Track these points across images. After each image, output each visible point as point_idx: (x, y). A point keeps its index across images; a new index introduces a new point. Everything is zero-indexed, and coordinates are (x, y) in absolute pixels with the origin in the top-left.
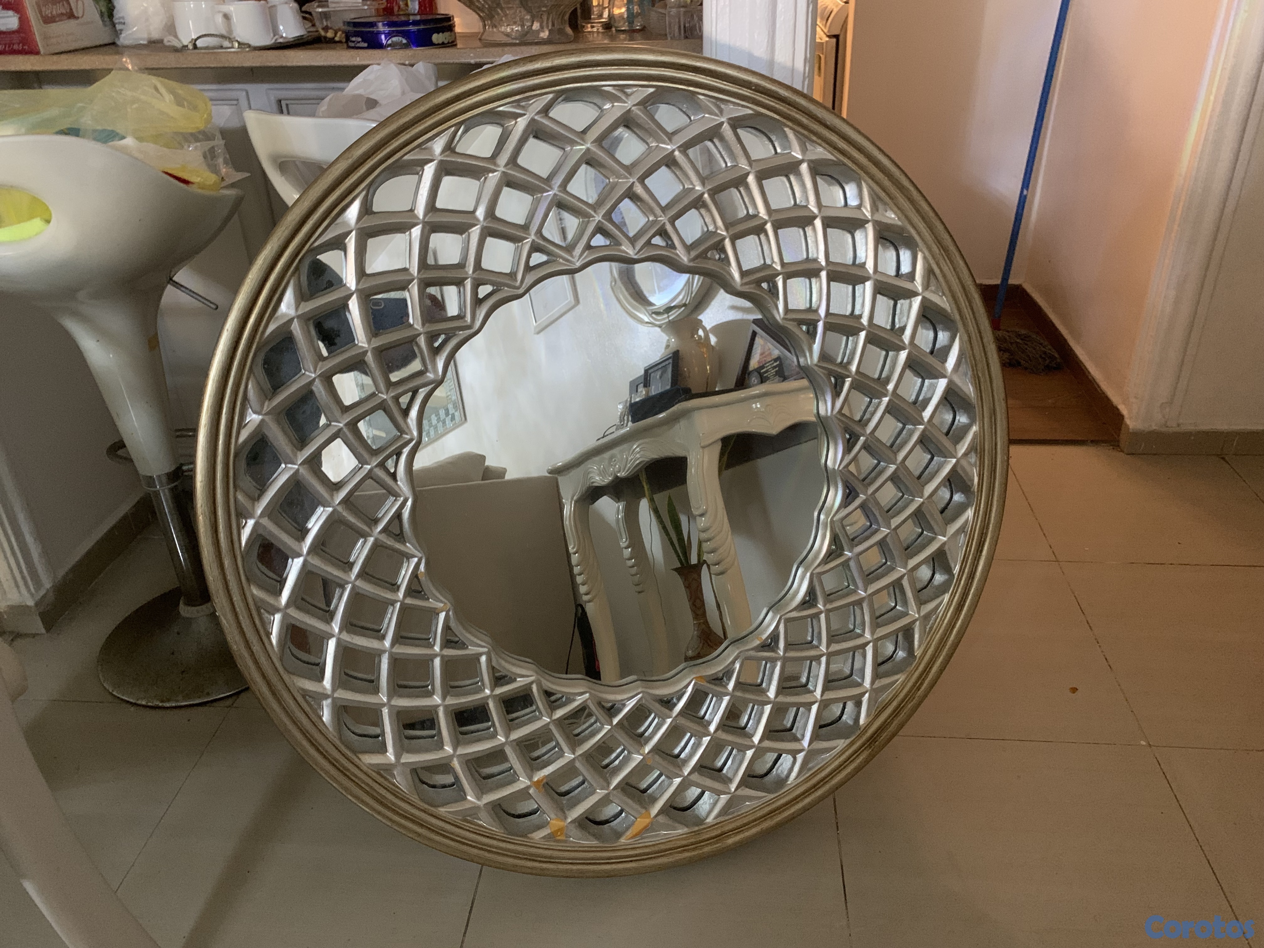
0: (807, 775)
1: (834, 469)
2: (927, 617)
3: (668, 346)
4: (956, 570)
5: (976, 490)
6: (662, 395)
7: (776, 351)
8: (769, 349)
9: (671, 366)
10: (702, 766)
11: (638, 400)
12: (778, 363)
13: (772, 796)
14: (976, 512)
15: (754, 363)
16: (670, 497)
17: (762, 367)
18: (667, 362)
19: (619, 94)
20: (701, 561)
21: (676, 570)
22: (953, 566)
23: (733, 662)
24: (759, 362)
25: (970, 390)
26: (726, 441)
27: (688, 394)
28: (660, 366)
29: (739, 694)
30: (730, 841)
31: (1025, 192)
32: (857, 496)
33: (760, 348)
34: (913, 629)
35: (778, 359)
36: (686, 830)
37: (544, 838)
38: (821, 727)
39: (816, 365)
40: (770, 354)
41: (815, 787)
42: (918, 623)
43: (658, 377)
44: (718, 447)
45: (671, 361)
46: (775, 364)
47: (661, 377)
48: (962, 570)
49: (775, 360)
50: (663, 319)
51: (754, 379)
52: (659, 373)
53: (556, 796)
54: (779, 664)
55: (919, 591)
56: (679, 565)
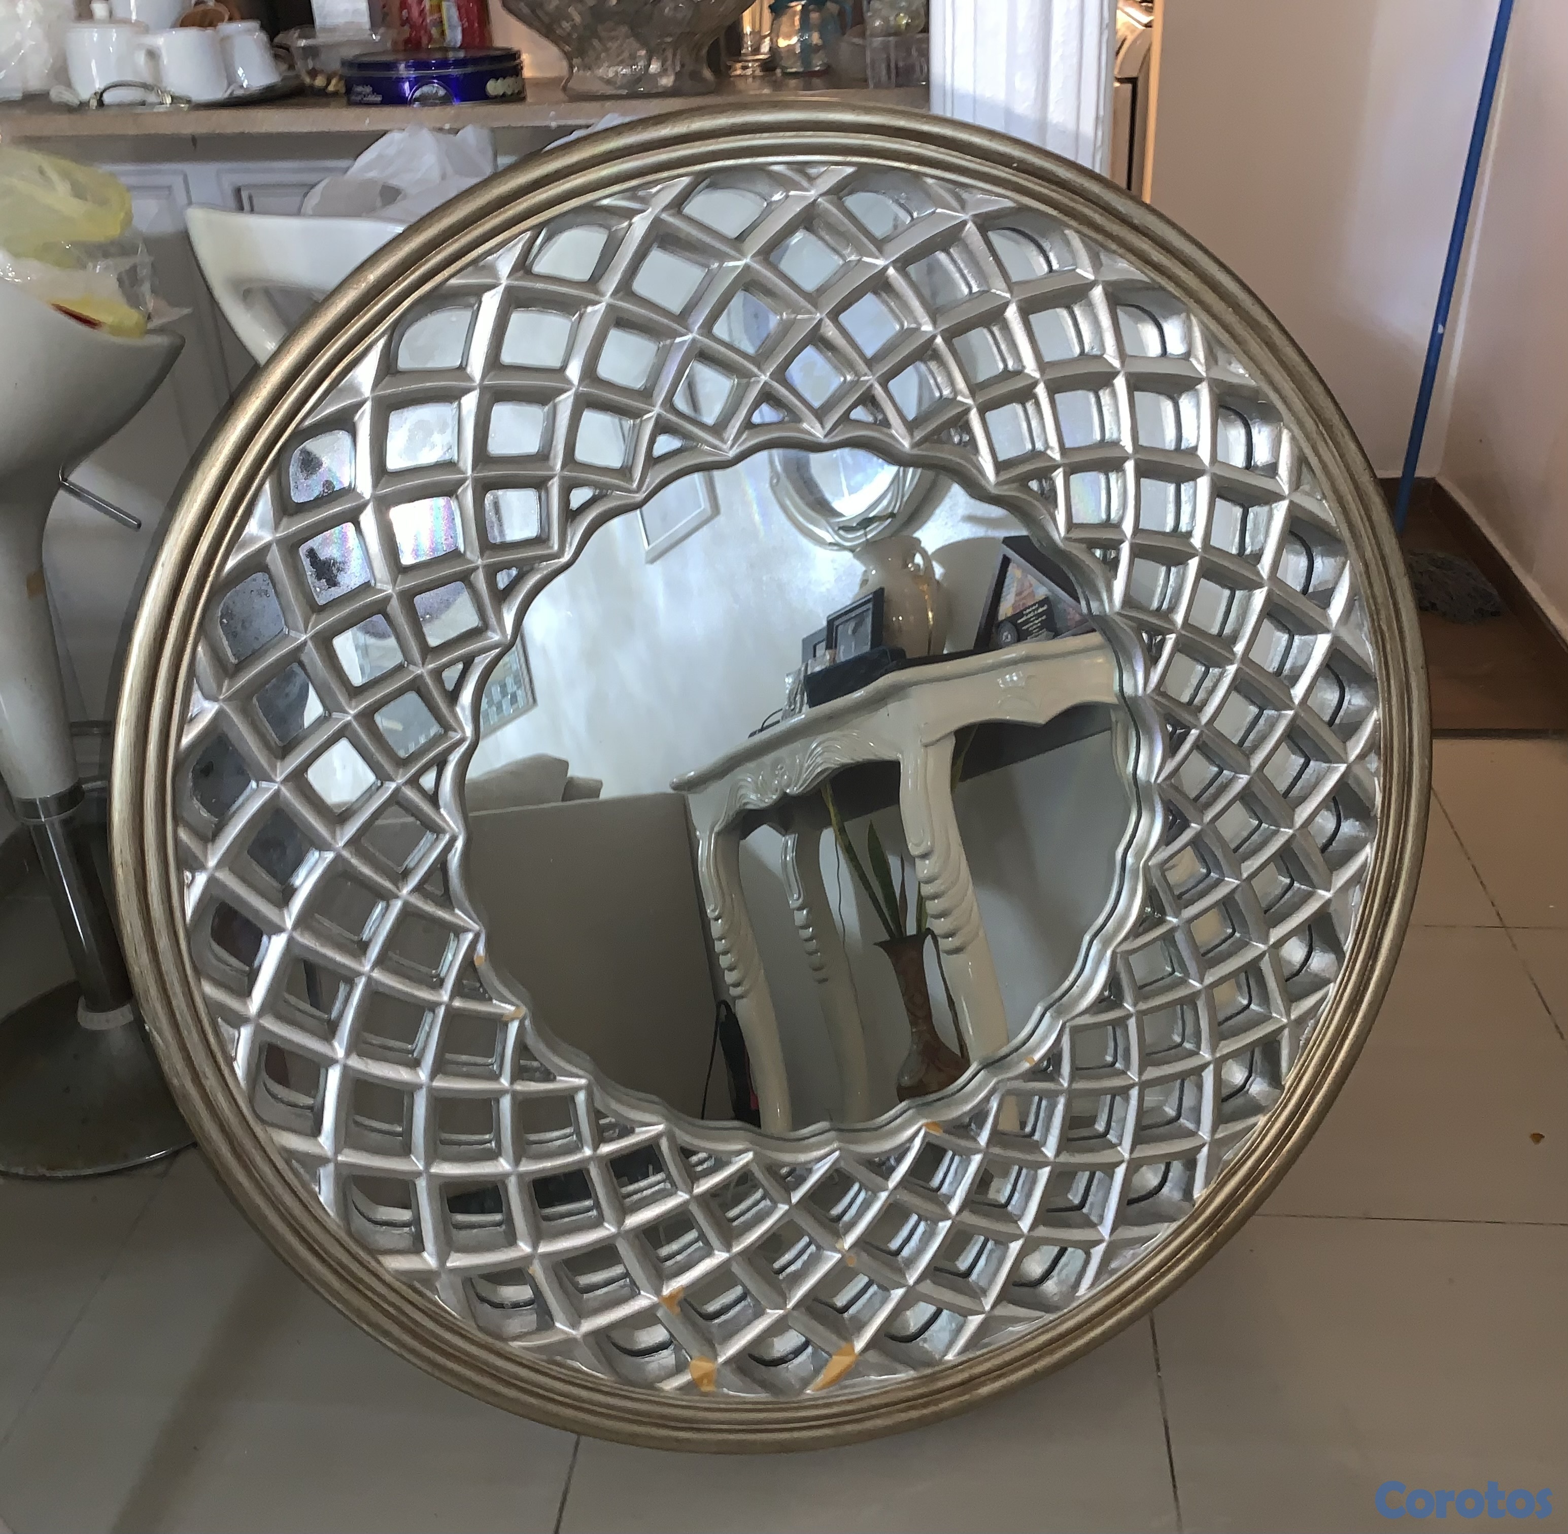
0: (1109, 1281)
1: (1148, 782)
2: (1301, 1021)
3: (864, 582)
4: (1348, 946)
5: (1379, 815)
6: (859, 661)
7: (1042, 588)
8: (1031, 585)
9: (870, 612)
10: (937, 1269)
11: (818, 669)
12: (1045, 608)
13: (1052, 1317)
14: (1380, 849)
15: (1006, 609)
16: (871, 826)
17: (1020, 614)
18: (864, 608)
19: (797, 177)
20: (923, 930)
21: (882, 944)
22: (1342, 937)
23: (987, 1099)
24: (1014, 606)
25: (1367, 651)
26: (963, 735)
27: (902, 661)
28: (853, 614)
29: (996, 1150)
30: (985, 1390)
31: (1440, 329)
32: (1185, 825)
33: (1015, 585)
34: (1279, 1043)
35: (1045, 601)
36: (912, 1373)
37: (681, 1389)
38: (1131, 1202)
39: (1119, 614)
40: (1032, 594)
41: (1122, 1301)
42: (1286, 1032)
43: (850, 632)
44: (950, 745)
45: (870, 605)
46: (1040, 610)
47: (854, 632)
48: (1357, 945)
49: (1041, 603)
50: (858, 538)
51: (1007, 635)
52: (852, 625)
53: (700, 1321)
54: (1062, 1101)
55: (1286, 981)
56: (886, 937)
